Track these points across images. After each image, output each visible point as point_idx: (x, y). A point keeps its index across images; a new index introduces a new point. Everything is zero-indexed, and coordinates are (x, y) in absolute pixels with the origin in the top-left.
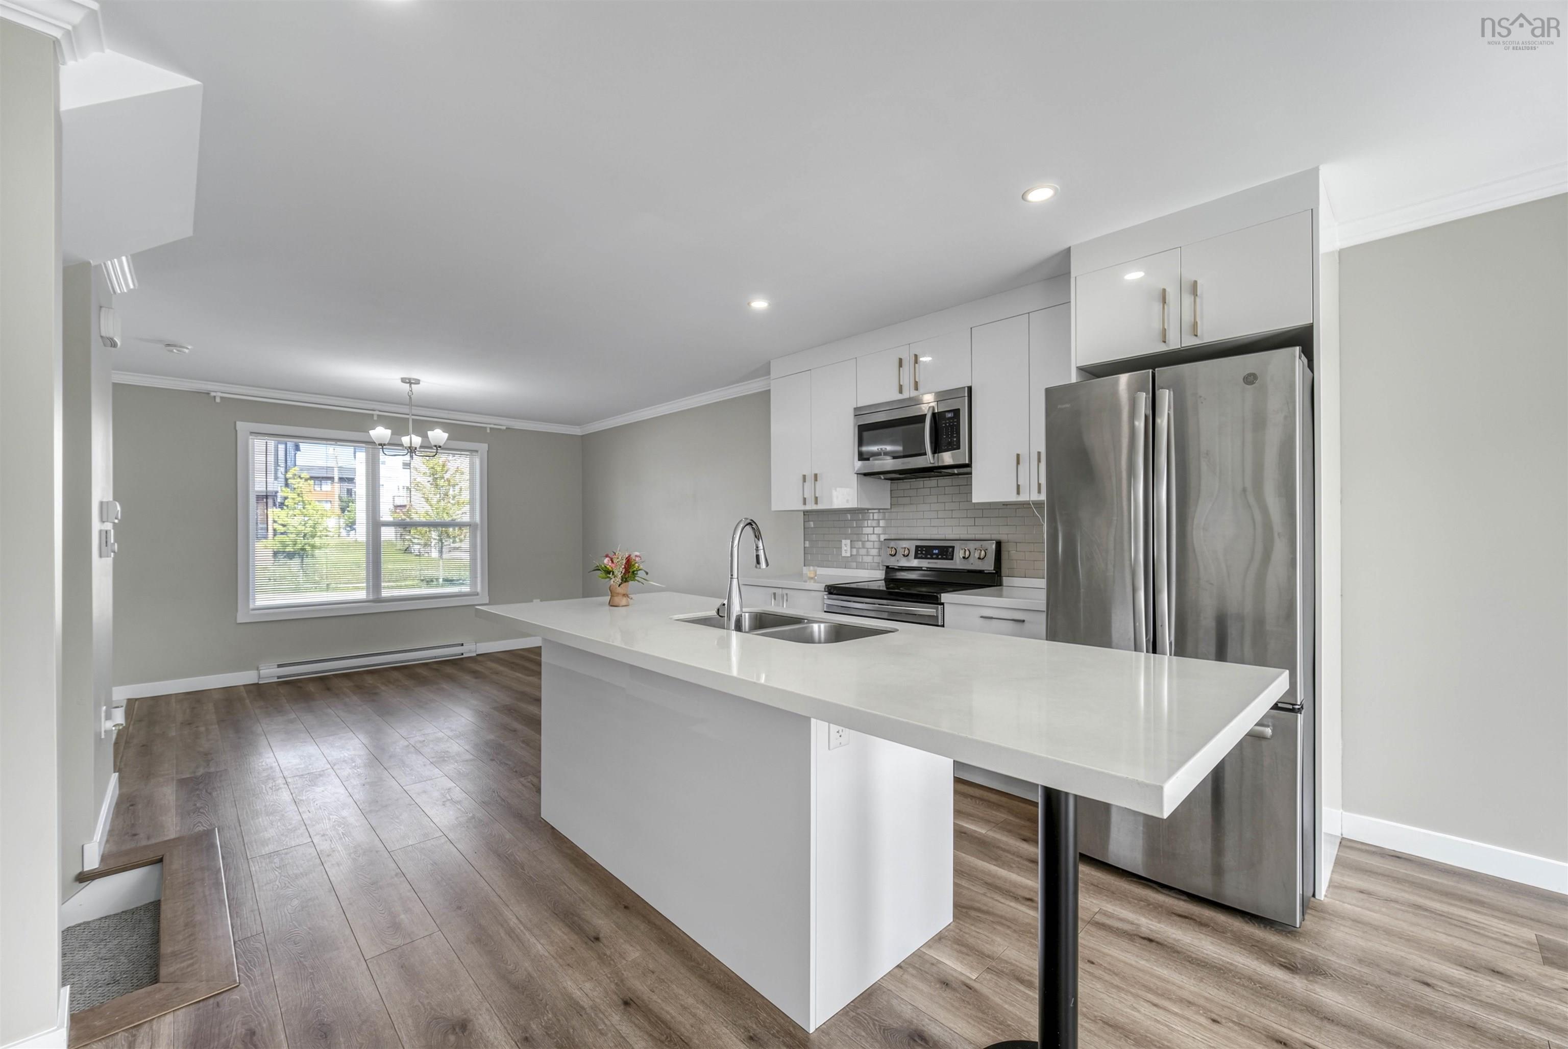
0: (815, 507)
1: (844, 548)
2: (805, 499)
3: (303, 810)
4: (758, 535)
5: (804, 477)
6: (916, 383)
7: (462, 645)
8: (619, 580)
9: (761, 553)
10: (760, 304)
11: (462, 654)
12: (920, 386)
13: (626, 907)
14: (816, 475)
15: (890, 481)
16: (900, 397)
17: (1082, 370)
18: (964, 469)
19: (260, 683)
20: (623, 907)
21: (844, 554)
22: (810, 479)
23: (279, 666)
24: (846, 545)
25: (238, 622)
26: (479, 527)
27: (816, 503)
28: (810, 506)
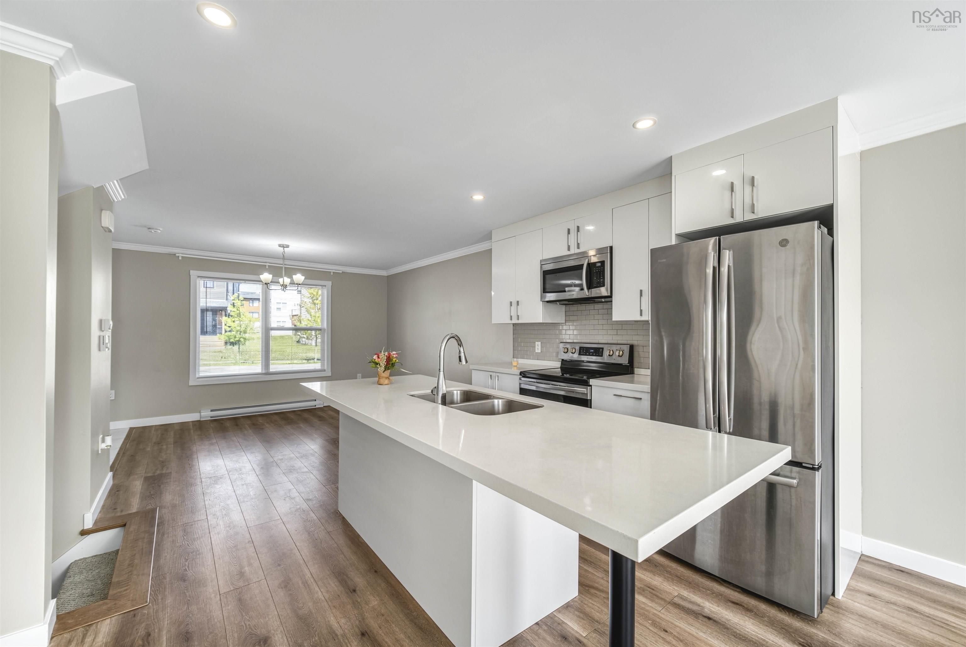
0: (517, 322)
1: (536, 347)
2: (511, 317)
3: (207, 499)
4: (460, 344)
5: (511, 303)
6: (578, 244)
7: (315, 400)
8: (383, 369)
9: (462, 355)
10: (478, 197)
11: (315, 406)
12: (581, 246)
13: (376, 572)
14: (518, 302)
15: (565, 306)
16: (569, 253)
17: (678, 236)
18: (609, 298)
19: (201, 420)
20: (374, 571)
21: (537, 351)
22: (514, 304)
23: (212, 411)
24: (538, 345)
25: (190, 385)
26: (326, 331)
27: (518, 319)
28: (515, 321)
